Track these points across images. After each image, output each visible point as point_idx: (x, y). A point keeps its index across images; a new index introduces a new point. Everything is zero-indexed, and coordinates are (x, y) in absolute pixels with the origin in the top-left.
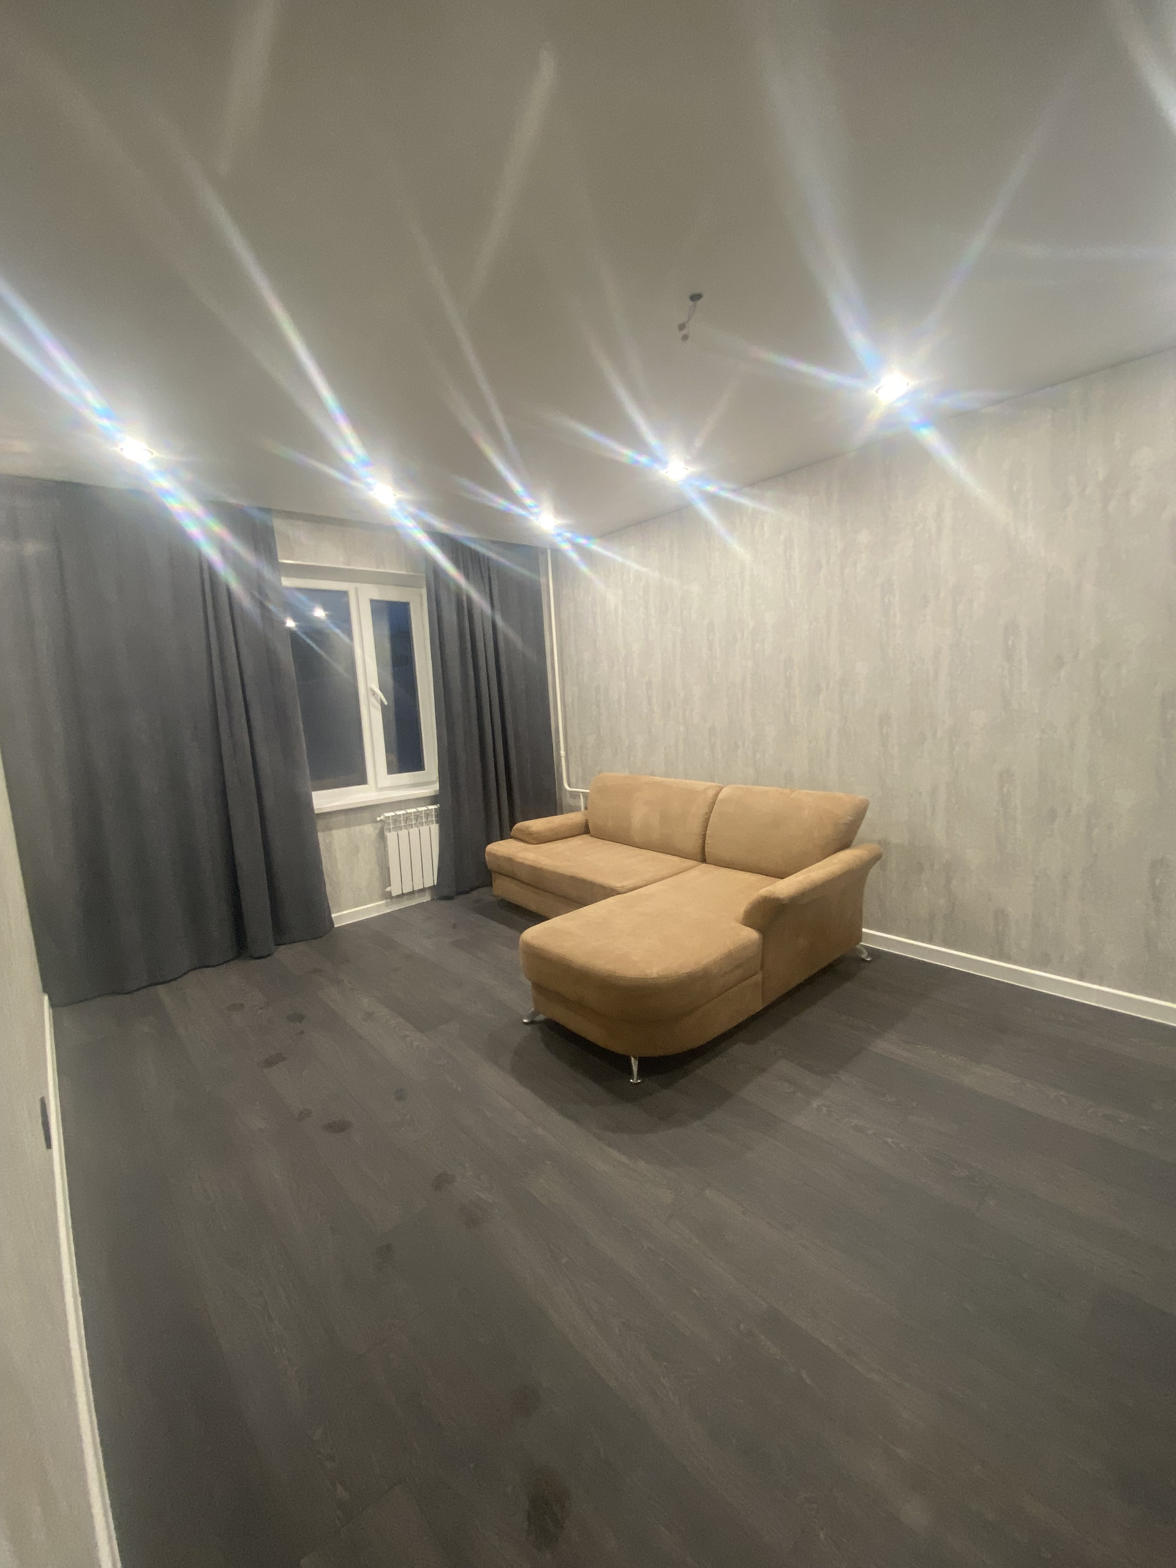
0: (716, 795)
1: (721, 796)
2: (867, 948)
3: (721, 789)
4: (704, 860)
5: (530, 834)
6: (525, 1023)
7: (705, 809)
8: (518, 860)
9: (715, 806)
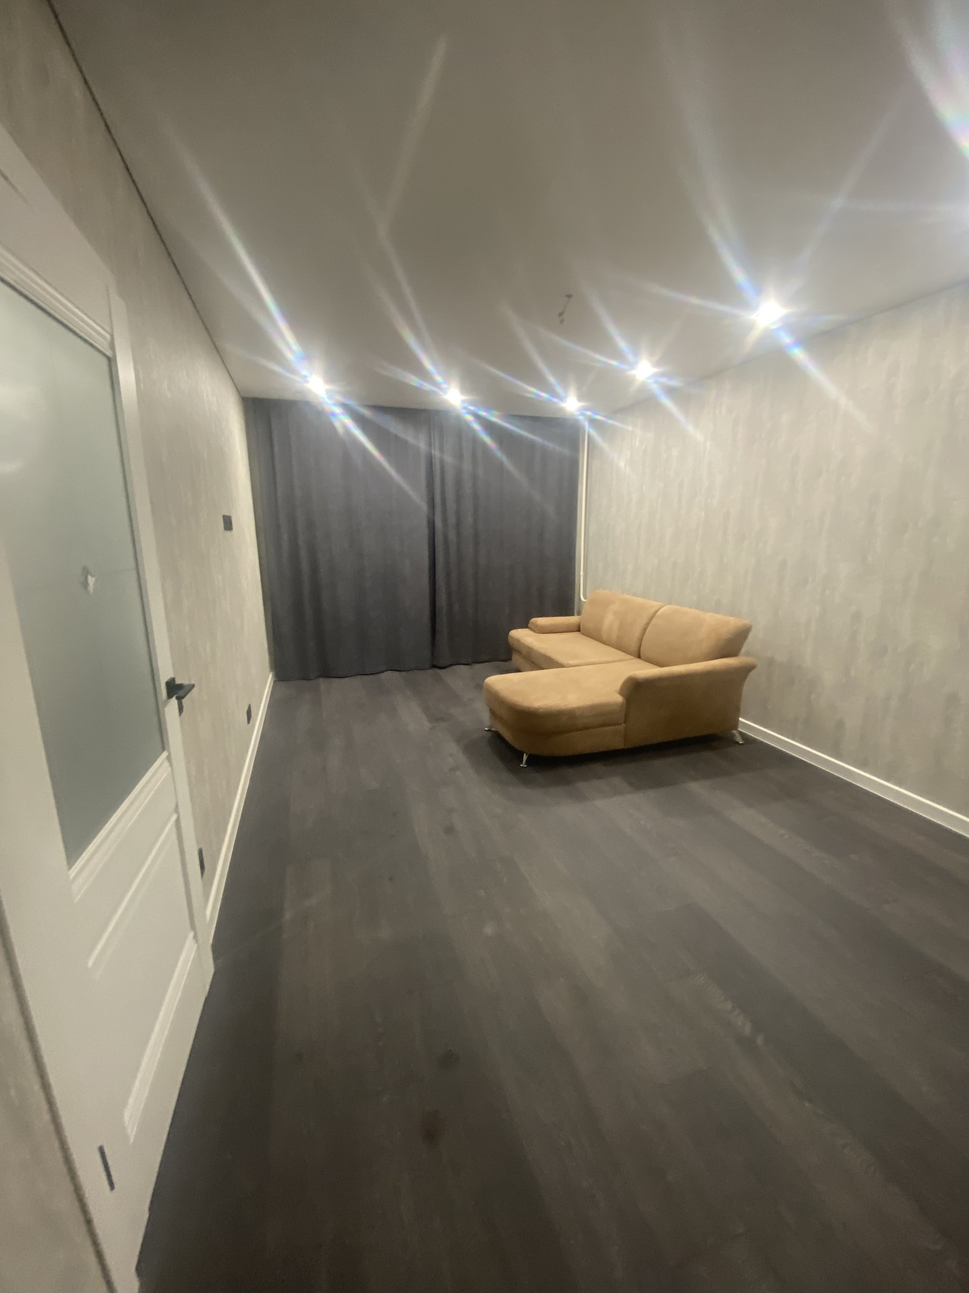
0: (657, 612)
1: (659, 613)
2: (741, 734)
3: (662, 607)
4: (639, 657)
5: (536, 626)
6: (486, 730)
7: (645, 621)
8: (523, 641)
9: (654, 619)
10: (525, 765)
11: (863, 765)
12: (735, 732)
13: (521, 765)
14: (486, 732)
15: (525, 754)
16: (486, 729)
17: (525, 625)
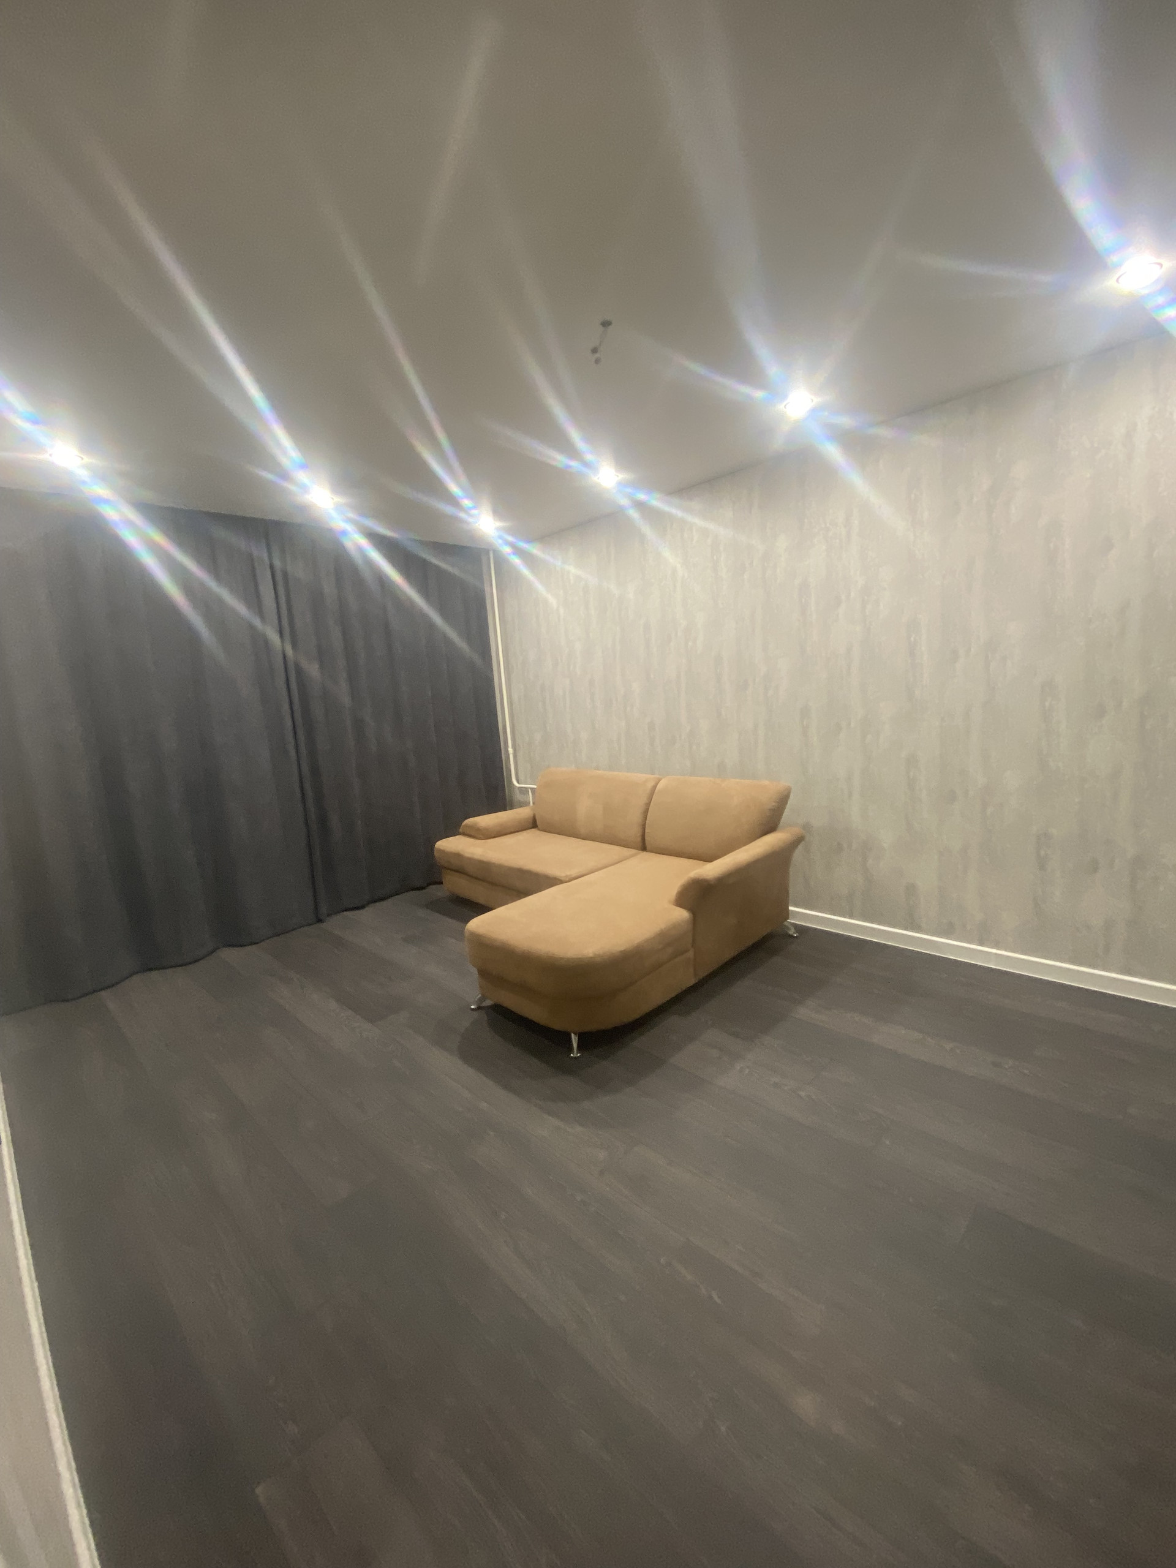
0: (655, 787)
1: (660, 786)
3: (660, 780)
4: (644, 848)
5: (478, 830)
6: (473, 1010)
7: (644, 800)
8: (467, 855)
9: (654, 796)
10: (577, 1053)
11: (948, 932)
12: (785, 923)
13: (572, 1055)
14: (475, 1013)
15: (573, 1035)
16: (472, 1007)
17: (452, 830)
